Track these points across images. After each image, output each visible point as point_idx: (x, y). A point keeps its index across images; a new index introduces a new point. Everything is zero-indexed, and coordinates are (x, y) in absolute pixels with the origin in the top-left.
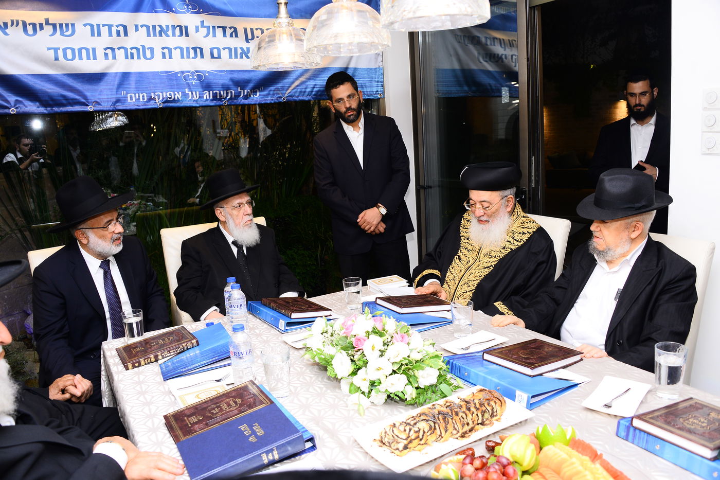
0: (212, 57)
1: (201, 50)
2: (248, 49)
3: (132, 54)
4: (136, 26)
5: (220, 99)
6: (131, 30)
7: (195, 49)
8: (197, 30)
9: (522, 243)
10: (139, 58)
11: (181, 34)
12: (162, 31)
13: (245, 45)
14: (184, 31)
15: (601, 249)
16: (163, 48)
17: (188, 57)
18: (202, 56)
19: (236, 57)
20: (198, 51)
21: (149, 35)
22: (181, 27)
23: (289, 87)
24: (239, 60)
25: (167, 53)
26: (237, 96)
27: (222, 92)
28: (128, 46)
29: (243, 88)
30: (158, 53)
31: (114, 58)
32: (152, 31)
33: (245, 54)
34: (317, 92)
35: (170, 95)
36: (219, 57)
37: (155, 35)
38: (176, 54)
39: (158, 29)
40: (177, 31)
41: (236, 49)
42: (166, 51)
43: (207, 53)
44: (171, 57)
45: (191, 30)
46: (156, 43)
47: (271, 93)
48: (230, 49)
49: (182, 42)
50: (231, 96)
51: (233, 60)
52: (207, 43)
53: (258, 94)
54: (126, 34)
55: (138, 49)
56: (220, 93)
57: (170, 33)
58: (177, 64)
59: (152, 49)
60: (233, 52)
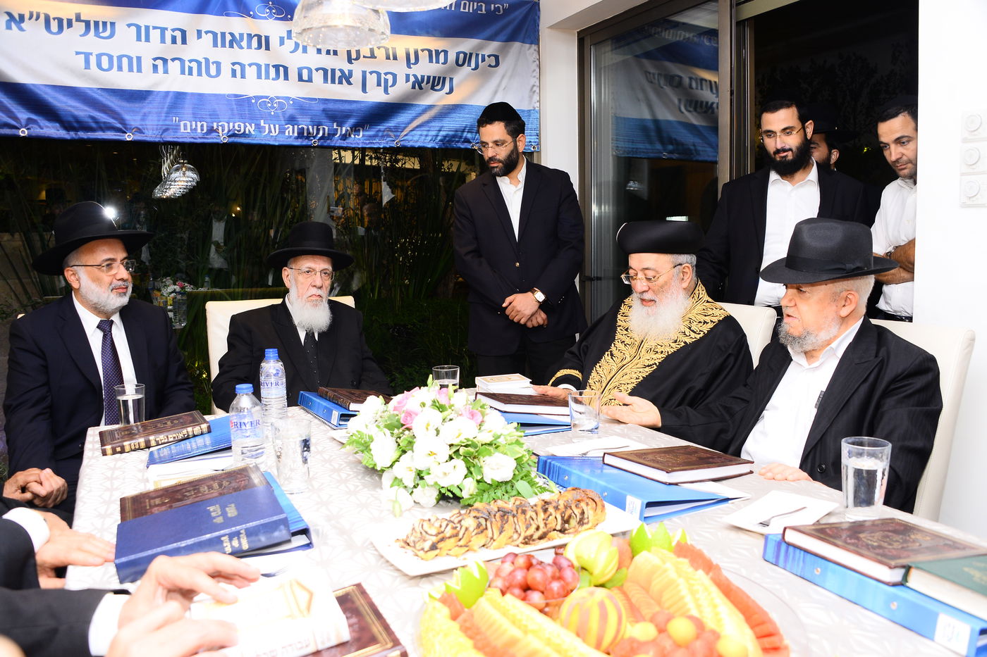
0: (300, 79)
1: (286, 69)
2: (351, 72)
3: (190, 69)
4: (199, 32)
5: (308, 138)
6: (191, 36)
7: (277, 67)
8: (282, 42)
9: (702, 335)
10: (200, 74)
11: (260, 47)
12: (234, 41)
13: (346, 67)
14: (264, 43)
15: (796, 334)
16: (234, 64)
17: (267, 77)
18: (286, 78)
19: (333, 81)
20: (282, 71)
21: (215, 45)
22: (259, 37)
23: (405, 128)
24: (336, 87)
25: (239, 70)
26: (332, 135)
27: (310, 127)
28: (186, 58)
29: (340, 125)
30: (226, 69)
31: (166, 72)
32: (221, 40)
33: (346, 78)
34: (445, 137)
35: (239, 126)
36: (310, 80)
37: (223, 45)
38: (251, 72)
39: (228, 38)
40: (255, 42)
41: (333, 71)
42: (237, 68)
43: (293, 74)
44: (243, 76)
45: (274, 42)
46: (226, 56)
47: (380, 134)
48: (325, 71)
49: (261, 57)
50: (324, 134)
51: (329, 85)
52: (295, 62)
53: (361, 133)
54: (184, 41)
55: (199, 63)
56: (308, 129)
57: (244, 44)
58: (252, 87)
59: (218, 64)
60: (330, 75)
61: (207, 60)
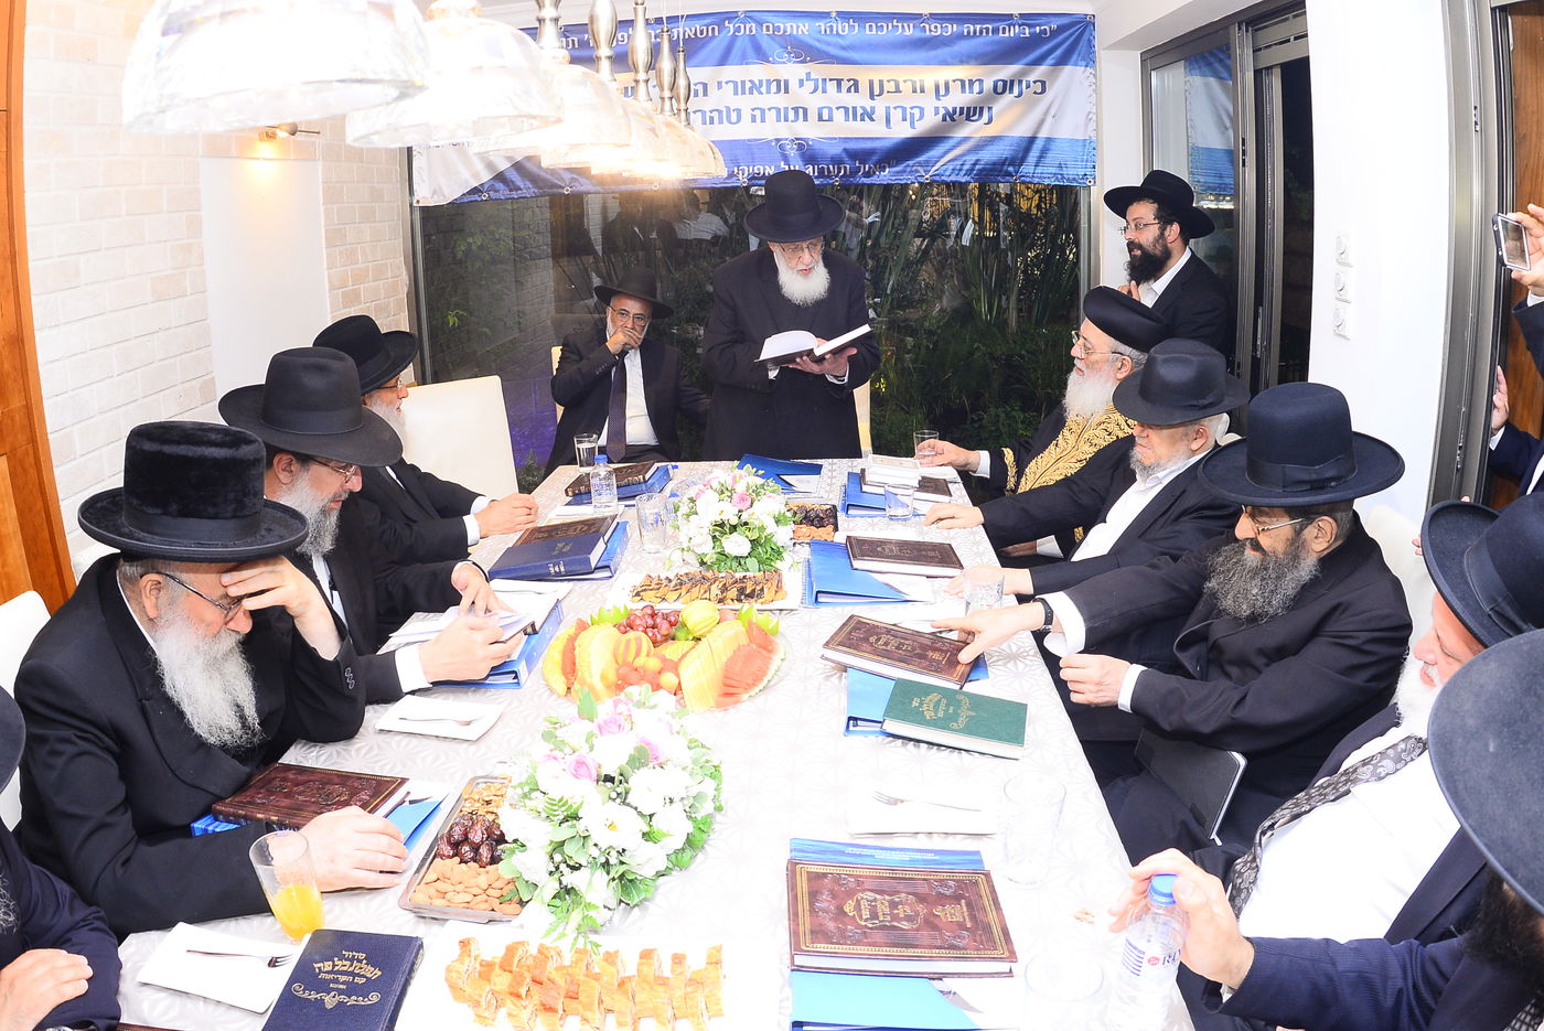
0: (820, 119)
1: (805, 110)
2: (873, 109)
3: (712, 119)
4: (719, 83)
5: (829, 177)
6: (712, 89)
7: (796, 110)
8: (801, 83)
10: (721, 122)
11: (779, 90)
12: (755, 87)
13: (868, 104)
14: (783, 87)
15: (1147, 463)
16: (753, 110)
17: (786, 120)
18: (805, 119)
19: (855, 118)
20: (802, 112)
21: (736, 93)
22: (778, 82)
23: (937, 162)
24: (859, 123)
25: (759, 115)
26: (855, 172)
27: (831, 167)
28: (707, 109)
29: (863, 162)
30: (746, 116)
32: (740, 88)
33: (869, 115)
34: (981, 170)
35: (759, 169)
36: (830, 119)
37: (743, 93)
38: (770, 116)
39: (748, 85)
40: (774, 87)
41: (854, 108)
42: (757, 113)
43: (813, 115)
44: (763, 120)
45: (793, 85)
46: (746, 103)
47: (909, 169)
48: (846, 109)
49: (780, 100)
50: (845, 172)
51: (851, 123)
52: (814, 102)
53: (887, 170)
54: (705, 94)
55: (720, 112)
56: (828, 168)
57: (763, 89)
58: (771, 130)
59: (739, 111)
60: (851, 113)
61: (728, 108)
